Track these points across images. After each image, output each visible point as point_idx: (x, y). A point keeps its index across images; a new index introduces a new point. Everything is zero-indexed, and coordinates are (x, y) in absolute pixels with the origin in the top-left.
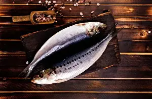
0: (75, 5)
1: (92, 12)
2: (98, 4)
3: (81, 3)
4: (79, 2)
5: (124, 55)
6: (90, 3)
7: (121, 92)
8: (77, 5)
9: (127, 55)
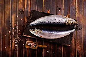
0: (18, 28)
1: (22, 19)
2: (17, 16)
3: (17, 25)
4: (16, 26)
5: (44, 3)
6: (16, 21)
7: (63, 5)
8: (17, 27)
9: (44, 2)
